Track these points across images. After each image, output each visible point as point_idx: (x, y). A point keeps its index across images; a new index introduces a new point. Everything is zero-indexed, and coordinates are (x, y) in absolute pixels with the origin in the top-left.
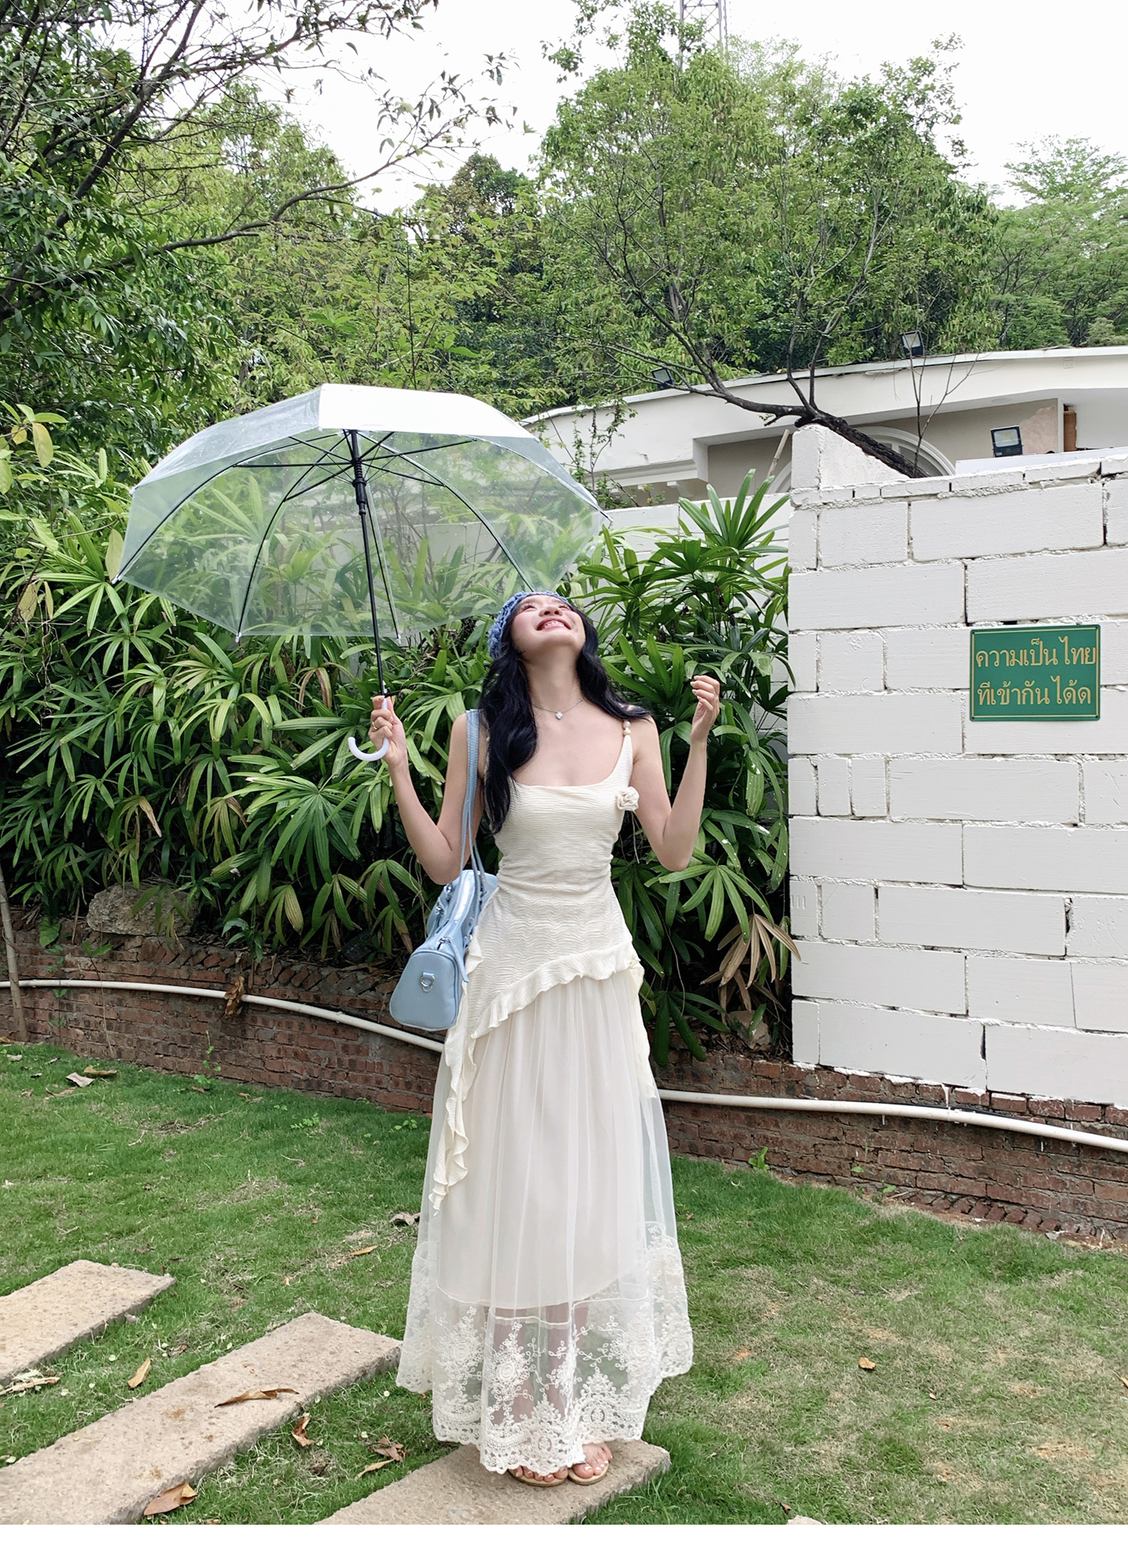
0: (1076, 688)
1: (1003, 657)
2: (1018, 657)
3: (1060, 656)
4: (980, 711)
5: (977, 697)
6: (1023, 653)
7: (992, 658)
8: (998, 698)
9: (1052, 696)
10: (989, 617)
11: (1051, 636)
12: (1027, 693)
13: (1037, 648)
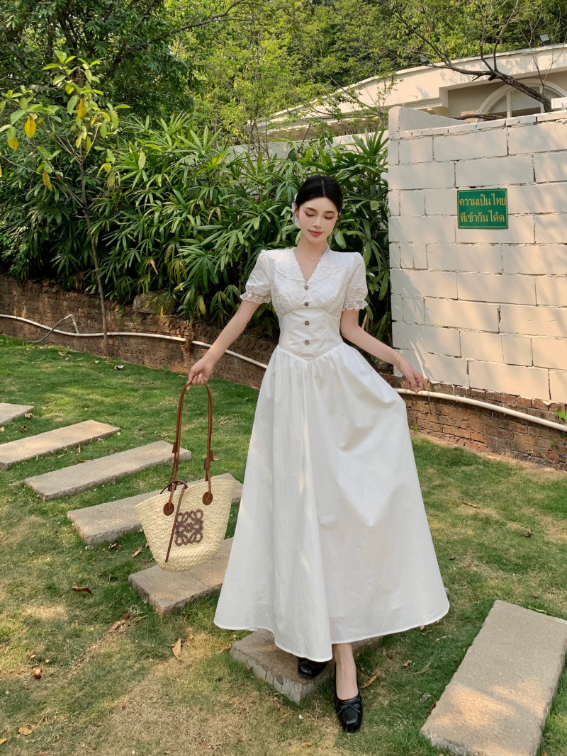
0: (499, 215)
1: (470, 202)
2: (475, 202)
3: (492, 202)
4: (462, 225)
5: (460, 219)
6: (478, 200)
7: (466, 202)
8: (468, 219)
9: (489, 219)
10: (464, 186)
11: (488, 193)
12: (480, 217)
13: (482, 198)
